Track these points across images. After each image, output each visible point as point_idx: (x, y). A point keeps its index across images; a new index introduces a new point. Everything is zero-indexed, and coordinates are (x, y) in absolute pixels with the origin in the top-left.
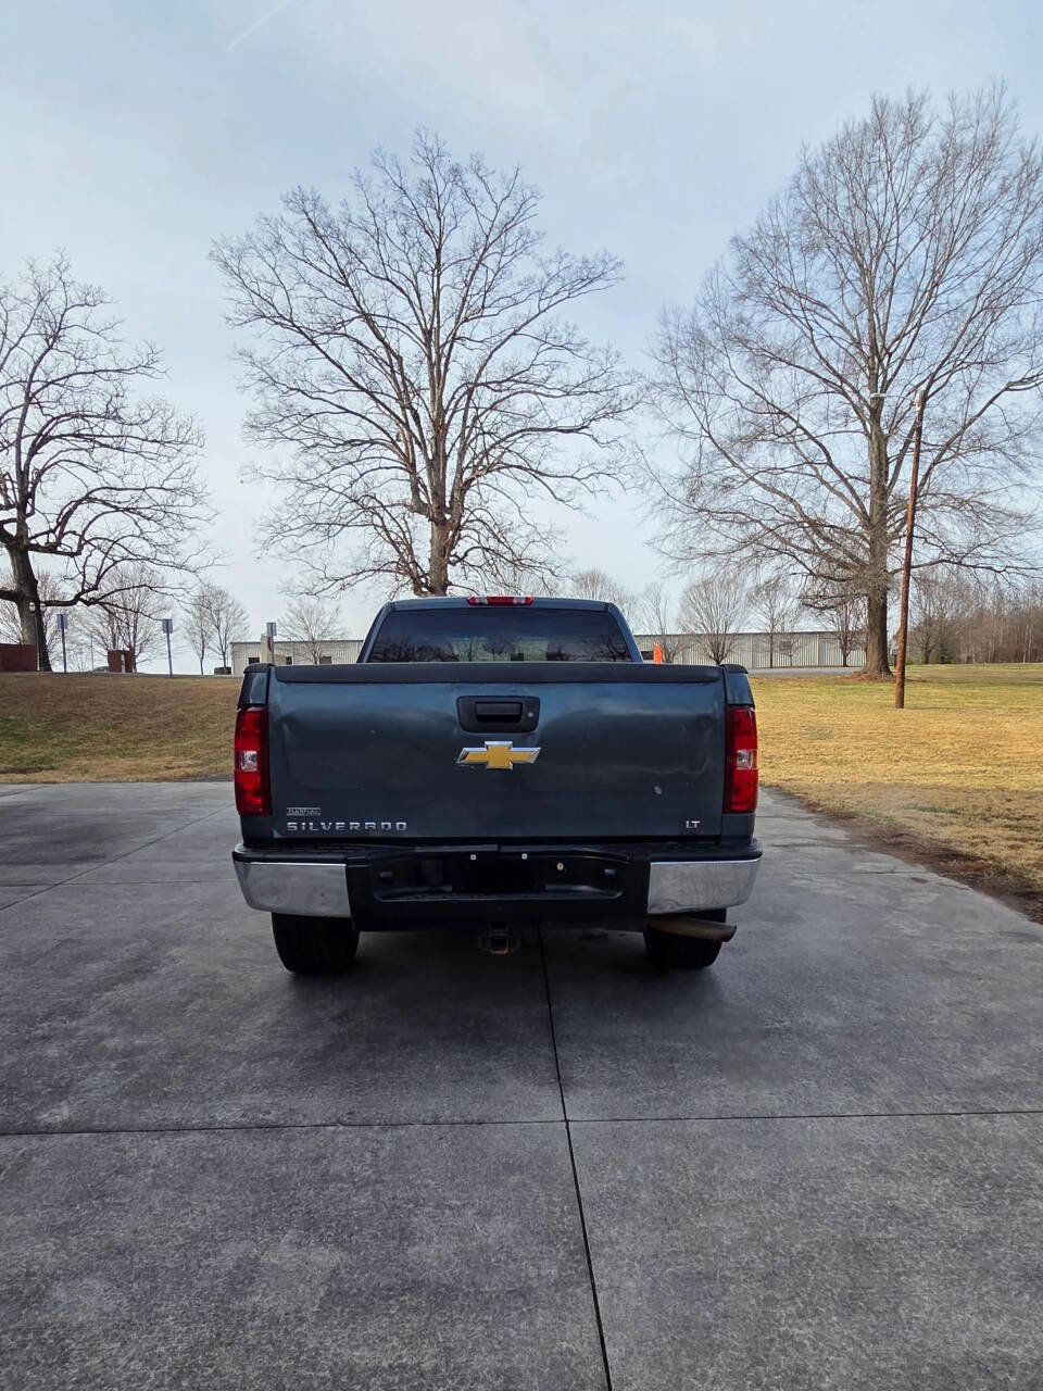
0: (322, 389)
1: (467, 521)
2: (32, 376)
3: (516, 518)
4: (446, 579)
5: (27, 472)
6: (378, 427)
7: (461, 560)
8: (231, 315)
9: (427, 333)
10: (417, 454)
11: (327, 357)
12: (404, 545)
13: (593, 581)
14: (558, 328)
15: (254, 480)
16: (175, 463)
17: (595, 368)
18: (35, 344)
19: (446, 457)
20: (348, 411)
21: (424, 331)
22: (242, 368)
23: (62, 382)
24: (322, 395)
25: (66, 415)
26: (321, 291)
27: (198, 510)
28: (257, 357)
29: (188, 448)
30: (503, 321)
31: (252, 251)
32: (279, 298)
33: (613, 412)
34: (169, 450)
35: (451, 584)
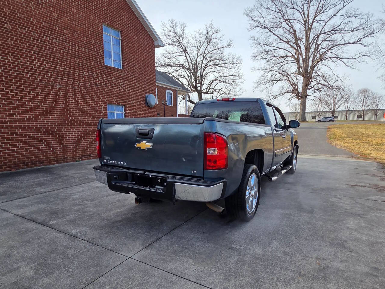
0: (273, 43)
1: (314, 76)
2: (204, 52)
3: (331, 74)
4: (306, 94)
5: (203, 75)
6: (289, 52)
7: (312, 87)
8: (249, 28)
9: (305, 22)
10: (300, 57)
11: (274, 34)
12: (294, 85)
13: (365, 91)
14: (351, 10)
15: (254, 71)
16: (236, 69)
17: (363, 21)
18: (205, 45)
19: (309, 58)
20: (280, 48)
21: (304, 21)
22: (252, 41)
23: (211, 52)
24: (272, 45)
25: (211, 60)
26: (275, 16)
27: (240, 80)
28: (256, 38)
29: (239, 65)
30: (331, 12)
31: (255, 10)
32: (262, 20)
33: (370, 35)
34: (234, 66)
35: (308, 95)
